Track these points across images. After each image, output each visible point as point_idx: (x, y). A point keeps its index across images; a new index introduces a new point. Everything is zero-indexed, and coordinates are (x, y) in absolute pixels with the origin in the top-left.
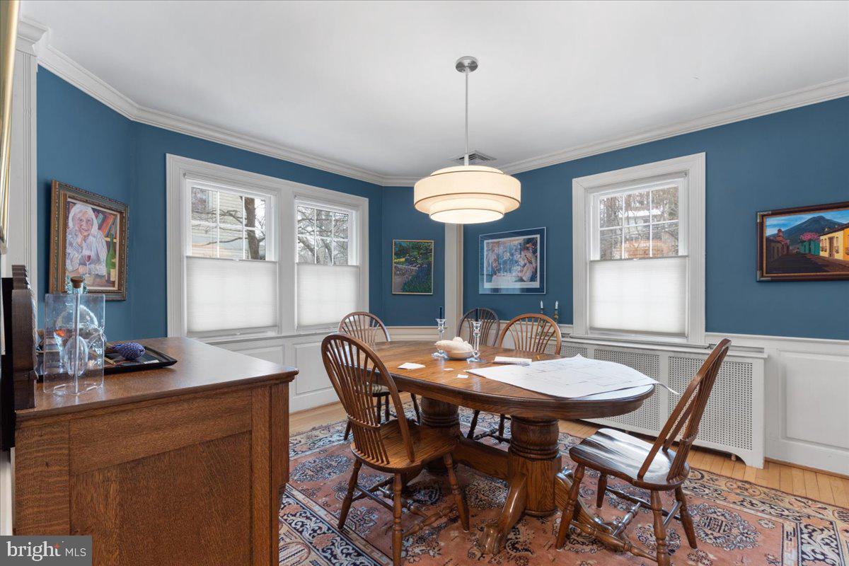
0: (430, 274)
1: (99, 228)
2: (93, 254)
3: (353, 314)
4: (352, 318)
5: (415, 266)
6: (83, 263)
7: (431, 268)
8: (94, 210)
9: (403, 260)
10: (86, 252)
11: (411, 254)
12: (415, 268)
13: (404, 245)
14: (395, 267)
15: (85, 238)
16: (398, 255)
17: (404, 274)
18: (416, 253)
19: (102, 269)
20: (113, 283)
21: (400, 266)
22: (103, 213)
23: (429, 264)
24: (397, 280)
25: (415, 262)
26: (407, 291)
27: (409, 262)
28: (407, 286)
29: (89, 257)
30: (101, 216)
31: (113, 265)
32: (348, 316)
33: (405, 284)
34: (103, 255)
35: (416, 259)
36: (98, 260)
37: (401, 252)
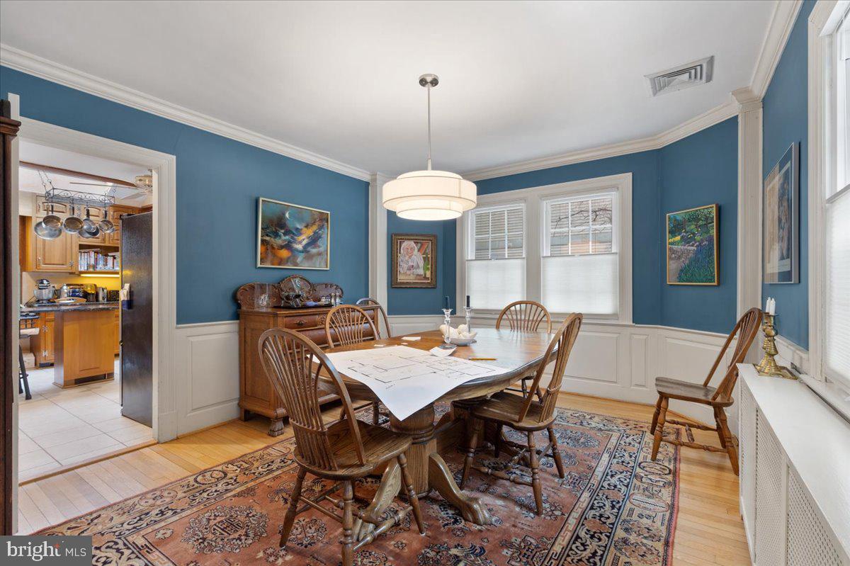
0: (712, 254)
1: (419, 251)
2: (415, 264)
3: (520, 303)
4: (518, 306)
5: (693, 245)
6: (409, 269)
7: (713, 245)
8: (415, 243)
9: (678, 238)
10: (411, 264)
11: (688, 229)
12: (693, 248)
13: (679, 218)
14: (670, 249)
15: (410, 257)
16: (673, 233)
17: (679, 258)
18: (693, 227)
19: (421, 272)
20: (428, 279)
21: (675, 247)
22: (420, 243)
23: (711, 239)
24: (672, 266)
25: (693, 239)
26: (685, 281)
27: (686, 241)
28: (683, 273)
29: (413, 266)
30: (419, 245)
31: (428, 269)
32: (514, 304)
33: (682, 271)
34: (421, 264)
35: (694, 234)
36: (418, 267)
37: (677, 228)
